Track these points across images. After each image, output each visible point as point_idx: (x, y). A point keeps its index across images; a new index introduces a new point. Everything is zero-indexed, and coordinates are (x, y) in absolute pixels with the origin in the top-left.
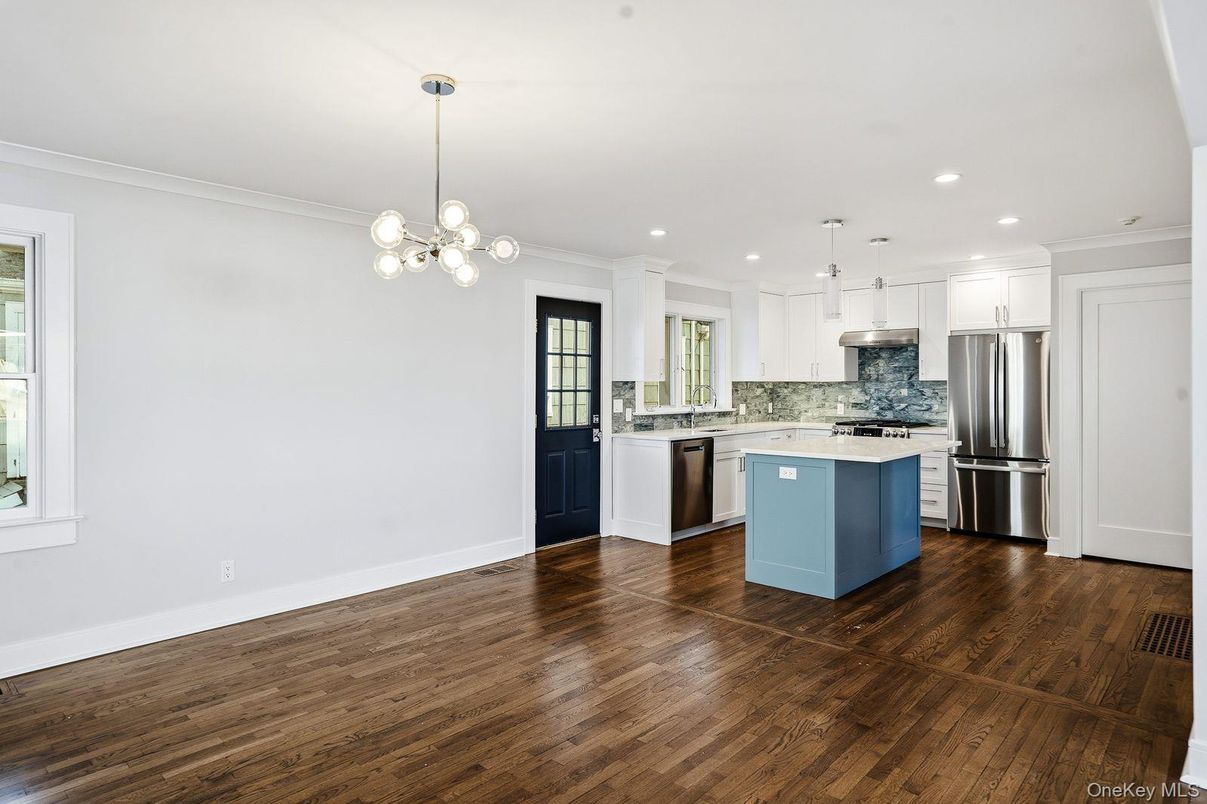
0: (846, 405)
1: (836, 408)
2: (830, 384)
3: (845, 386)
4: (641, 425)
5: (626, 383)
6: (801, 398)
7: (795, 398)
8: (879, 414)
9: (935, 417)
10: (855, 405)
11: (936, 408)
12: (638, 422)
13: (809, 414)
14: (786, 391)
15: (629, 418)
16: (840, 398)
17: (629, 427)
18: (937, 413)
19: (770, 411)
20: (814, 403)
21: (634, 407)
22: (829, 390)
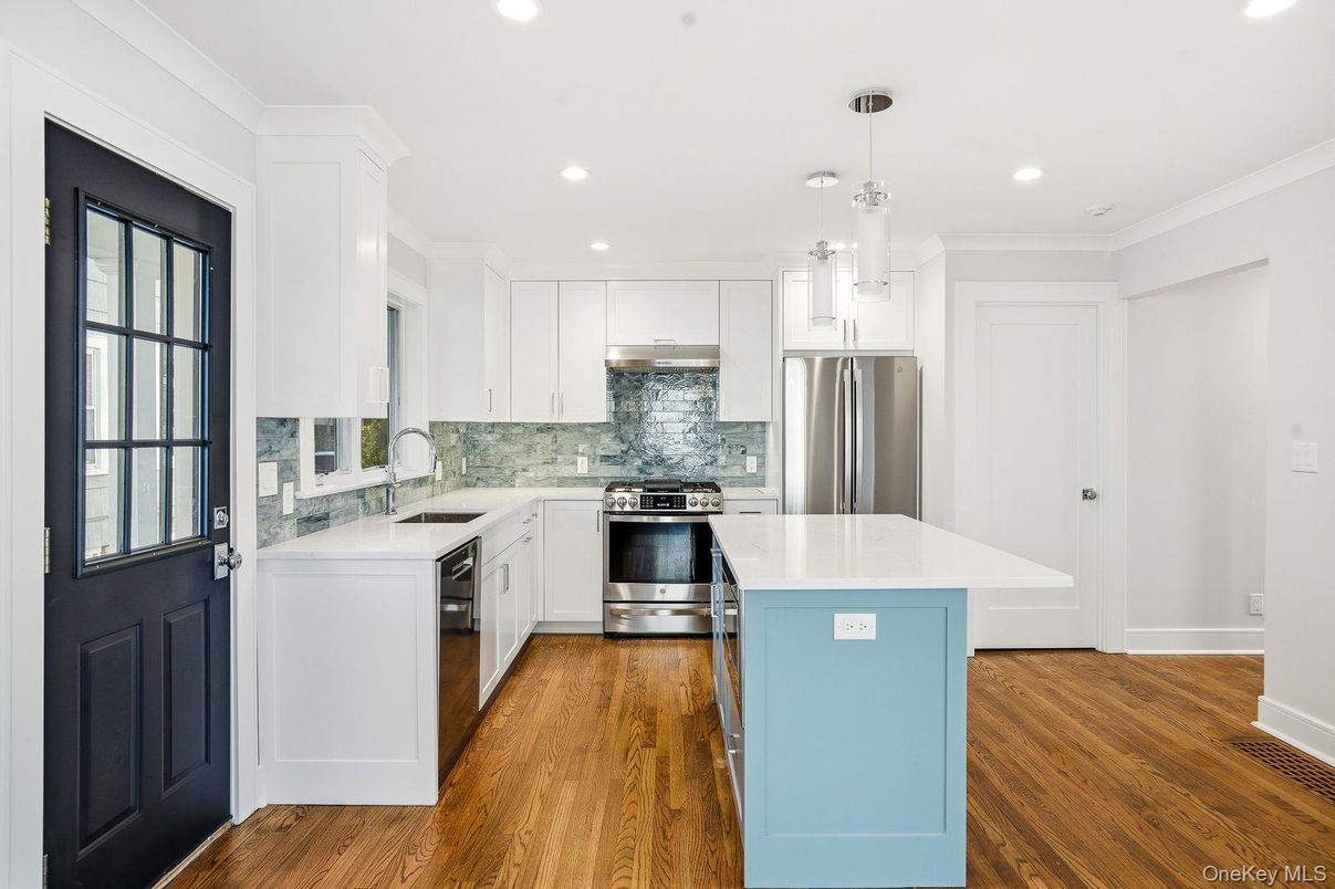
0: (592, 460)
1: (575, 463)
2: (565, 427)
3: (589, 429)
4: (308, 519)
5: (282, 422)
6: (515, 449)
7: (505, 448)
8: (641, 471)
9: (722, 473)
10: (606, 458)
11: (722, 460)
12: (305, 513)
13: (531, 474)
14: (489, 437)
15: (288, 509)
16: (581, 448)
17: (289, 528)
18: (724, 467)
19: (464, 473)
20: (538, 457)
21: (296, 480)
22: (563, 437)
